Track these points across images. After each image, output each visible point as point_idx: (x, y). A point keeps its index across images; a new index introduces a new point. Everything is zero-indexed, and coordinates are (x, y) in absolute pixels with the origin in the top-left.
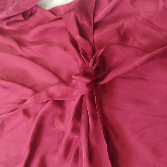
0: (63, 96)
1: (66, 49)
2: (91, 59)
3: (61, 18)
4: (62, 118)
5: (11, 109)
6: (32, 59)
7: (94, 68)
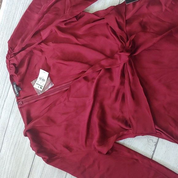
0: (110, 65)
1: (107, 37)
2: (127, 42)
3: (104, 18)
4: (111, 78)
5: (74, 78)
6: (84, 45)
7: (130, 47)
